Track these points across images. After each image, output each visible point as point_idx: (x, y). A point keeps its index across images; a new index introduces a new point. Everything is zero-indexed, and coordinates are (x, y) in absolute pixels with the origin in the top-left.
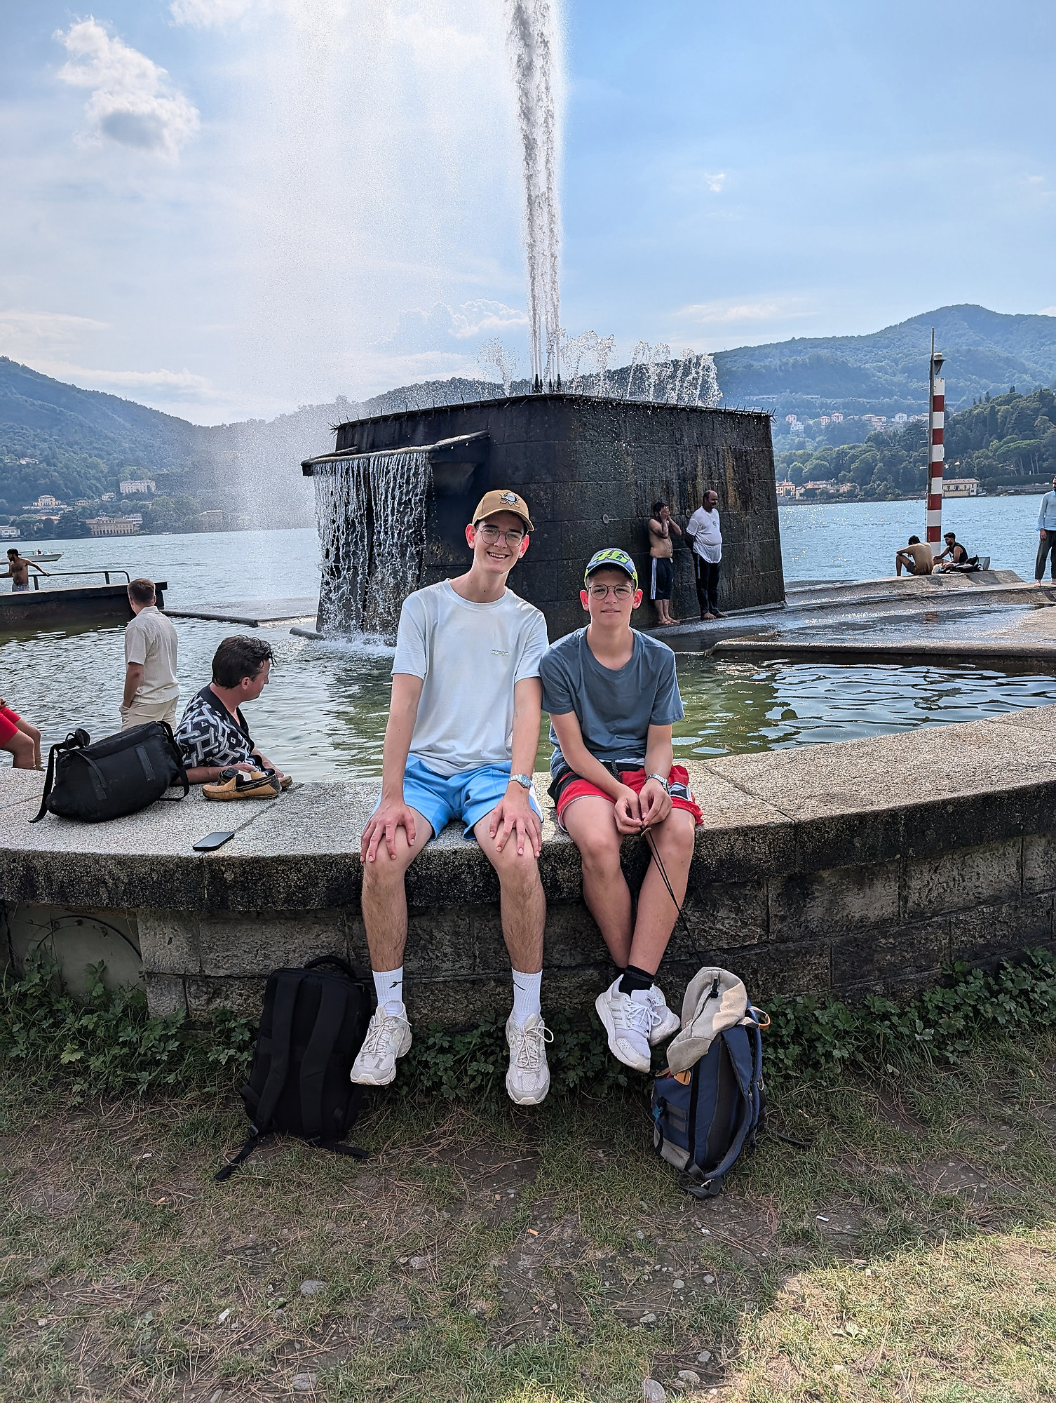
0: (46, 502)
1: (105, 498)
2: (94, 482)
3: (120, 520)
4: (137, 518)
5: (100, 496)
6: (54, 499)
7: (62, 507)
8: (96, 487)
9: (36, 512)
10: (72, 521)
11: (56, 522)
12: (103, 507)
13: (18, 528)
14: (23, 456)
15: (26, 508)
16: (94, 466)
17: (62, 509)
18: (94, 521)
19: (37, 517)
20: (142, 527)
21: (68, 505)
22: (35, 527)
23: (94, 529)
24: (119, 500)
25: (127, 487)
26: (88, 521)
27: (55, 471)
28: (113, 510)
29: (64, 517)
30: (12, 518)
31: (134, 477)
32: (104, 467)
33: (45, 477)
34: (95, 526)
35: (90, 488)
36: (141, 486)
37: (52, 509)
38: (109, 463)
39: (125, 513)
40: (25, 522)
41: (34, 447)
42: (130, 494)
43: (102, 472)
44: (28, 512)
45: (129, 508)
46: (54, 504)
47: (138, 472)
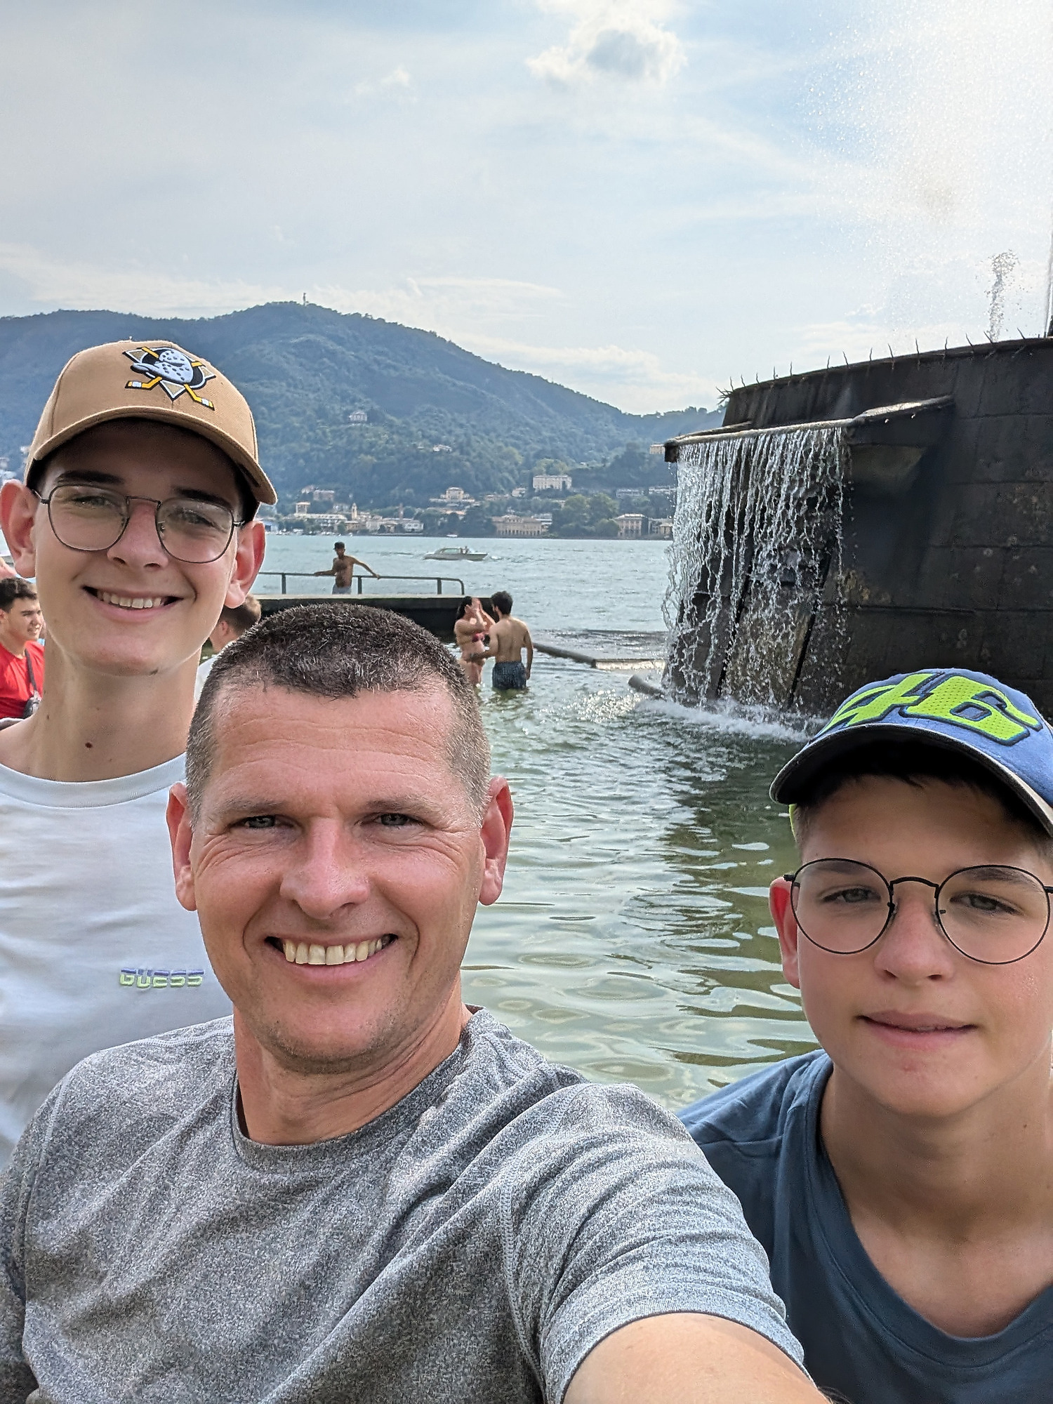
0: (455, 494)
1: (516, 493)
2: (506, 474)
3: (528, 519)
4: (547, 519)
5: (511, 491)
6: (462, 492)
7: (470, 501)
8: (508, 480)
9: (443, 505)
10: (479, 517)
11: (461, 518)
12: (512, 503)
13: (422, 522)
14: (436, 441)
15: (432, 500)
16: (508, 456)
17: (469, 503)
18: (501, 519)
19: (442, 510)
20: (551, 529)
21: (477, 499)
22: (439, 522)
23: (500, 528)
24: (531, 497)
25: (541, 483)
26: (494, 519)
27: (468, 460)
28: (523, 507)
29: (469, 512)
30: (417, 510)
31: (551, 471)
32: (520, 459)
33: (456, 466)
34: (502, 524)
35: (502, 481)
36: (556, 482)
37: (460, 503)
38: (525, 453)
39: (534, 512)
40: (429, 516)
41: (450, 432)
42: (543, 490)
43: (516, 464)
44: (435, 504)
45: (540, 507)
46: (462, 497)
47: (554, 465)
